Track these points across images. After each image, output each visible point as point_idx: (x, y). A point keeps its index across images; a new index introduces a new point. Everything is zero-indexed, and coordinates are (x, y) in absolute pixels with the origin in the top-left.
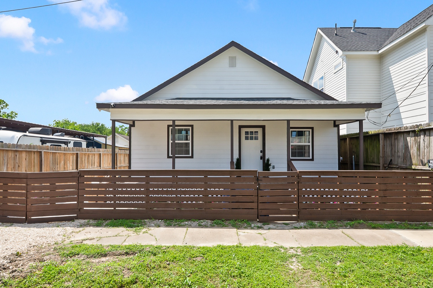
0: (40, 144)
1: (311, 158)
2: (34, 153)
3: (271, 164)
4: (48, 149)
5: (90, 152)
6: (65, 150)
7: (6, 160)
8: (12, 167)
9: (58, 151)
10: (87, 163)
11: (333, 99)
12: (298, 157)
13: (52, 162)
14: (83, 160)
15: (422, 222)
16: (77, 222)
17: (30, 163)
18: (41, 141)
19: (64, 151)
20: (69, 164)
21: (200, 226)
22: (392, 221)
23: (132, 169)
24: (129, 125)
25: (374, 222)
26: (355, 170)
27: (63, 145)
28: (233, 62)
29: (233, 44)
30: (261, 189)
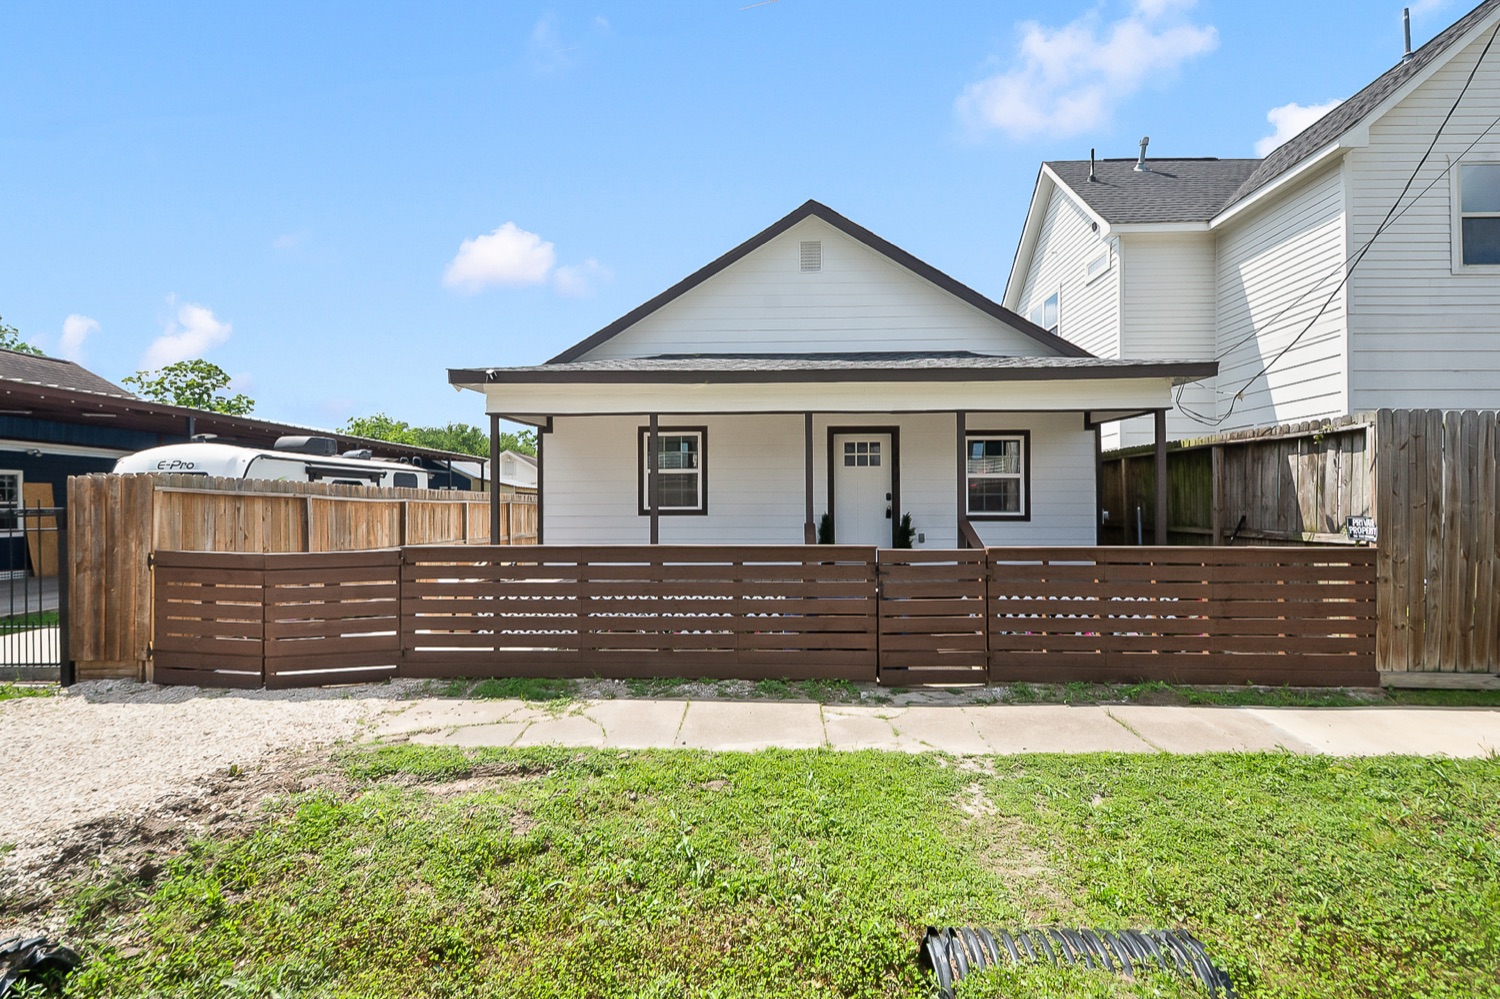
1: (1024, 514)
2: (287, 503)
3: (914, 529)
4: (324, 493)
5: (438, 499)
6: (369, 493)
7: (211, 521)
8: (228, 540)
9: (350, 496)
10: (430, 529)
11: (1084, 354)
12: (988, 510)
13: (334, 528)
14: (420, 521)
15: (1330, 689)
16: (397, 685)
17: (275, 527)
18: (308, 470)
19: (368, 498)
20: (380, 532)
21: (723, 696)
22: (1245, 683)
23: (546, 544)
24: (536, 428)
25: (1196, 686)
26: (1143, 544)
27: (366, 482)
28: (811, 259)
29: (812, 208)
30: (885, 597)
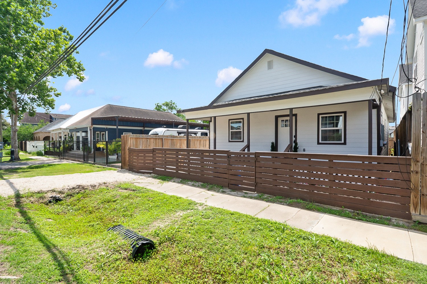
0: (177, 135)
1: (343, 142)
2: (159, 139)
3: (298, 147)
4: (168, 137)
5: (202, 138)
7: (141, 143)
8: (145, 146)
9: (175, 138)
13: (170, 144)
16: (152, 175)
17: (156, 144)
18: (178, 132)
22: (342, 207)
27: (193, 135)
28: (270, 65)
29: (267, 51)
30: (230, 164)
